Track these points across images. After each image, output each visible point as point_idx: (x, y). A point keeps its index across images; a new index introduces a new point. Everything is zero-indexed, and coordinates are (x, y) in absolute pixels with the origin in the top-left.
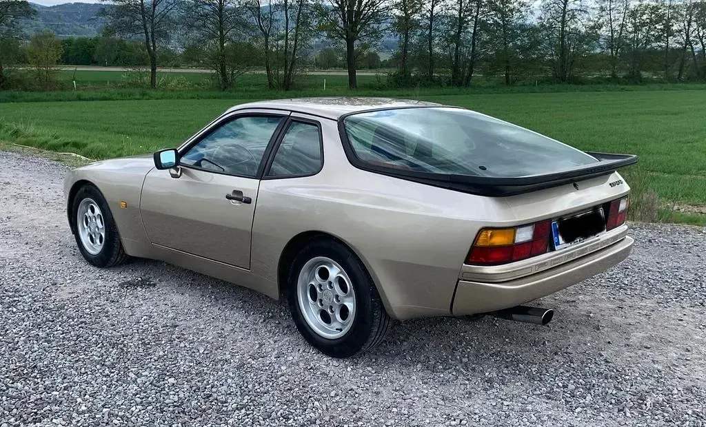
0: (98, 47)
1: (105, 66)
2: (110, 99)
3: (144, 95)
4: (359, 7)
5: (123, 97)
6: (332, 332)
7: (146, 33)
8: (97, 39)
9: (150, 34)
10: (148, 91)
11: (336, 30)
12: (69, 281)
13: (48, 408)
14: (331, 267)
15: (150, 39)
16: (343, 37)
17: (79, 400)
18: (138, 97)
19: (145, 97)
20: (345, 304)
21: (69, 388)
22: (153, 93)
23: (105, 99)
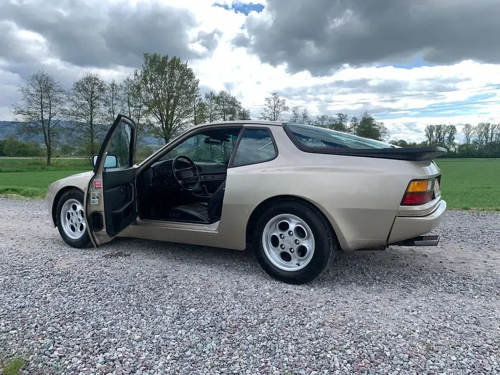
0: (6, 146)
1: (11, 156)
2: (21, 171)
3: (43, 169)
4: (171, 122)
5: (29, 170)
6: (293, 266)
7: (45, 134)
8: (5, 141)
9: (47, 134)
10: (46, 167)
11: (159, 133)
12: (62, 258)
13: (106, 340)
14: (290, 221)
15: (47, 137)
16: (163, 137)
17: (129, 332)
18: (40, 170)
19: (45, 170)
20: (303, 245)
21: (114, 324)
22: (50, 168)
23: (17, 171)
